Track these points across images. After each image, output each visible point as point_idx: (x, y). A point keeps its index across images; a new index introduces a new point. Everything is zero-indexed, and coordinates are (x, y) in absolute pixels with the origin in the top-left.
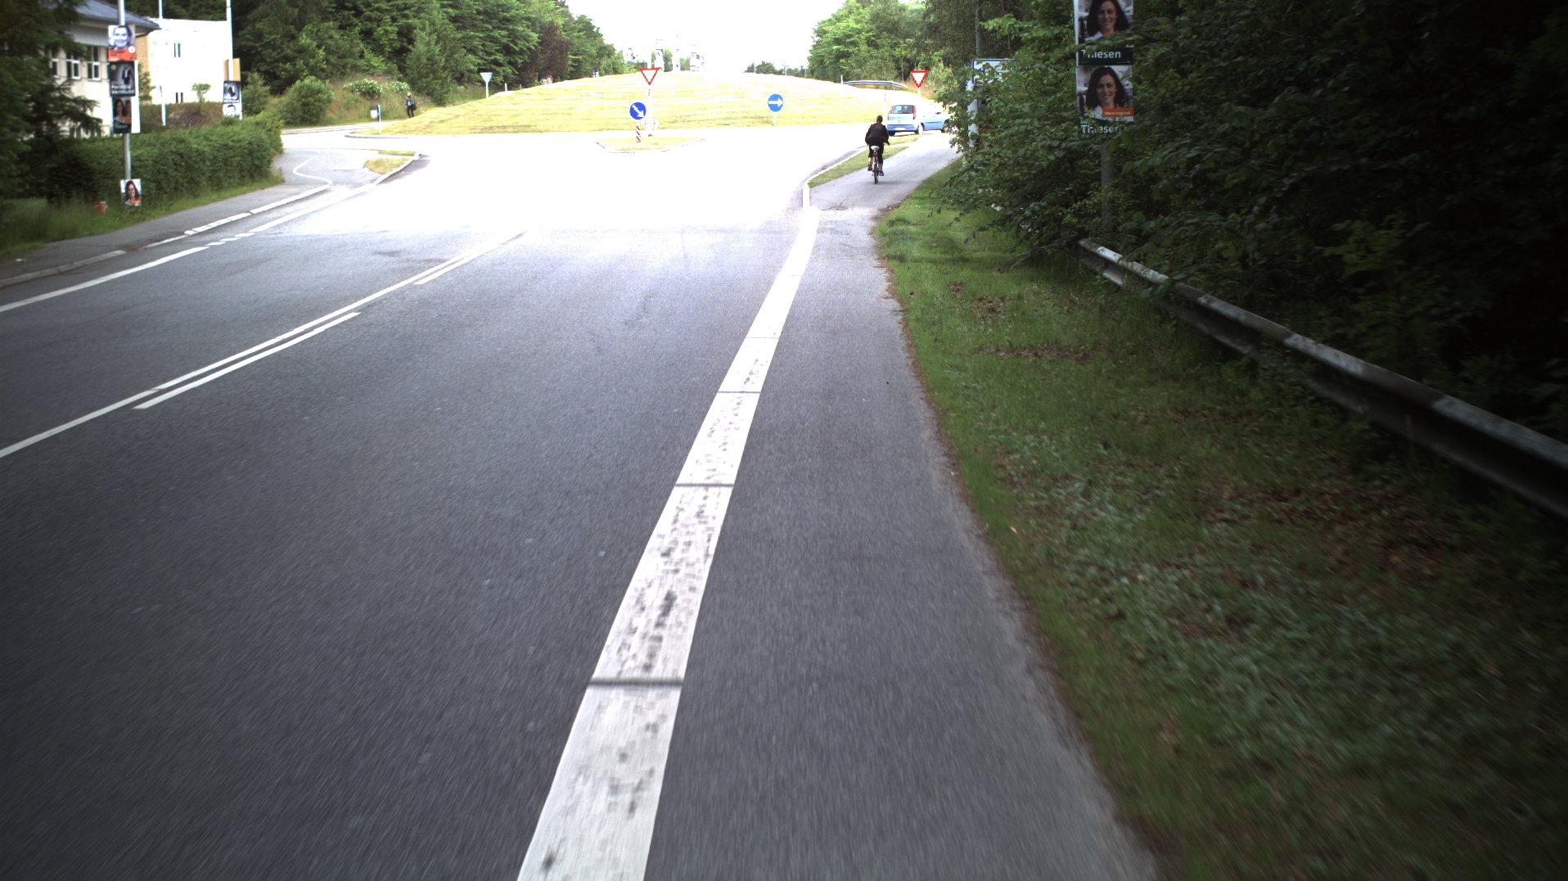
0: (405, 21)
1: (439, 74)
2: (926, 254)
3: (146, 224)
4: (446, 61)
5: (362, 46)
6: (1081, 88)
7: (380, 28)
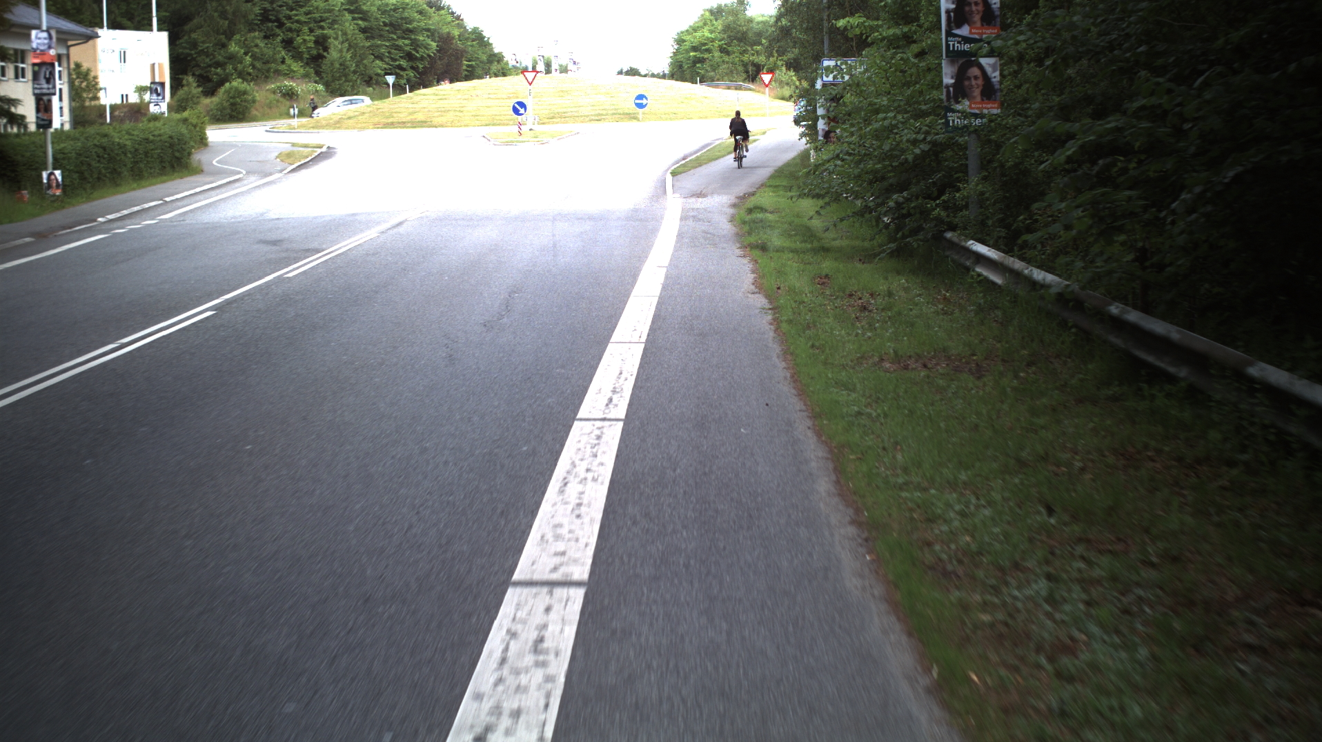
0: (321, 31)
1: (350, 77)
2: (787, 243)
3: (65, 211)
4: (357, 66)
5: (283, 53)
6: (948, 80)
7: (299, 38)
